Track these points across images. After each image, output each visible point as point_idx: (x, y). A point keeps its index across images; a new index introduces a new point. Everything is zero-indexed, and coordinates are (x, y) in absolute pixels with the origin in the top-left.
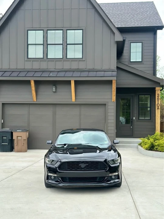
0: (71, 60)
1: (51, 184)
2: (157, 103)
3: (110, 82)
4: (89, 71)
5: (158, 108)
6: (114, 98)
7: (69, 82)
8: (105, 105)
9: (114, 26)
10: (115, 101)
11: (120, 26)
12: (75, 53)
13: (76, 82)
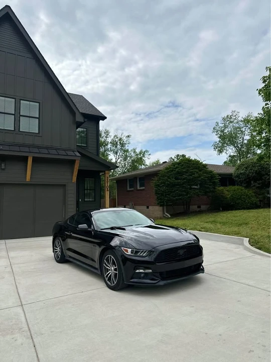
0: (26, 134)
1: (135, 284)
2: (106, 185)
3: (72, 162)
4: (47, 148)
5: (108, 190)
6: (75, 179)
7: (25, 159)
8: (65, 185)
9: (79, 111)
10: (75, 182)
11: (84, 112)
12: (30, 126)
13: (35, 160)
